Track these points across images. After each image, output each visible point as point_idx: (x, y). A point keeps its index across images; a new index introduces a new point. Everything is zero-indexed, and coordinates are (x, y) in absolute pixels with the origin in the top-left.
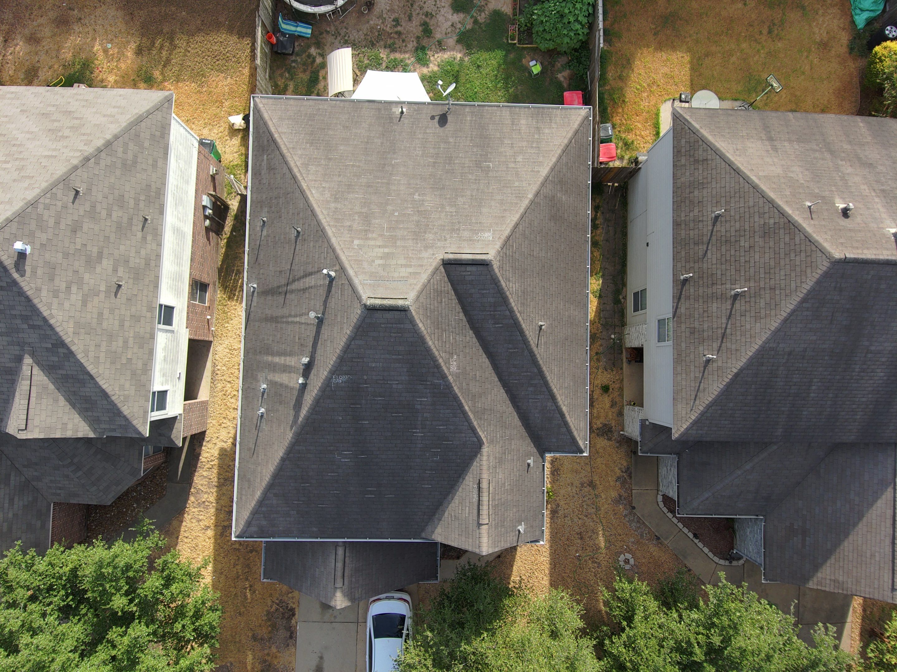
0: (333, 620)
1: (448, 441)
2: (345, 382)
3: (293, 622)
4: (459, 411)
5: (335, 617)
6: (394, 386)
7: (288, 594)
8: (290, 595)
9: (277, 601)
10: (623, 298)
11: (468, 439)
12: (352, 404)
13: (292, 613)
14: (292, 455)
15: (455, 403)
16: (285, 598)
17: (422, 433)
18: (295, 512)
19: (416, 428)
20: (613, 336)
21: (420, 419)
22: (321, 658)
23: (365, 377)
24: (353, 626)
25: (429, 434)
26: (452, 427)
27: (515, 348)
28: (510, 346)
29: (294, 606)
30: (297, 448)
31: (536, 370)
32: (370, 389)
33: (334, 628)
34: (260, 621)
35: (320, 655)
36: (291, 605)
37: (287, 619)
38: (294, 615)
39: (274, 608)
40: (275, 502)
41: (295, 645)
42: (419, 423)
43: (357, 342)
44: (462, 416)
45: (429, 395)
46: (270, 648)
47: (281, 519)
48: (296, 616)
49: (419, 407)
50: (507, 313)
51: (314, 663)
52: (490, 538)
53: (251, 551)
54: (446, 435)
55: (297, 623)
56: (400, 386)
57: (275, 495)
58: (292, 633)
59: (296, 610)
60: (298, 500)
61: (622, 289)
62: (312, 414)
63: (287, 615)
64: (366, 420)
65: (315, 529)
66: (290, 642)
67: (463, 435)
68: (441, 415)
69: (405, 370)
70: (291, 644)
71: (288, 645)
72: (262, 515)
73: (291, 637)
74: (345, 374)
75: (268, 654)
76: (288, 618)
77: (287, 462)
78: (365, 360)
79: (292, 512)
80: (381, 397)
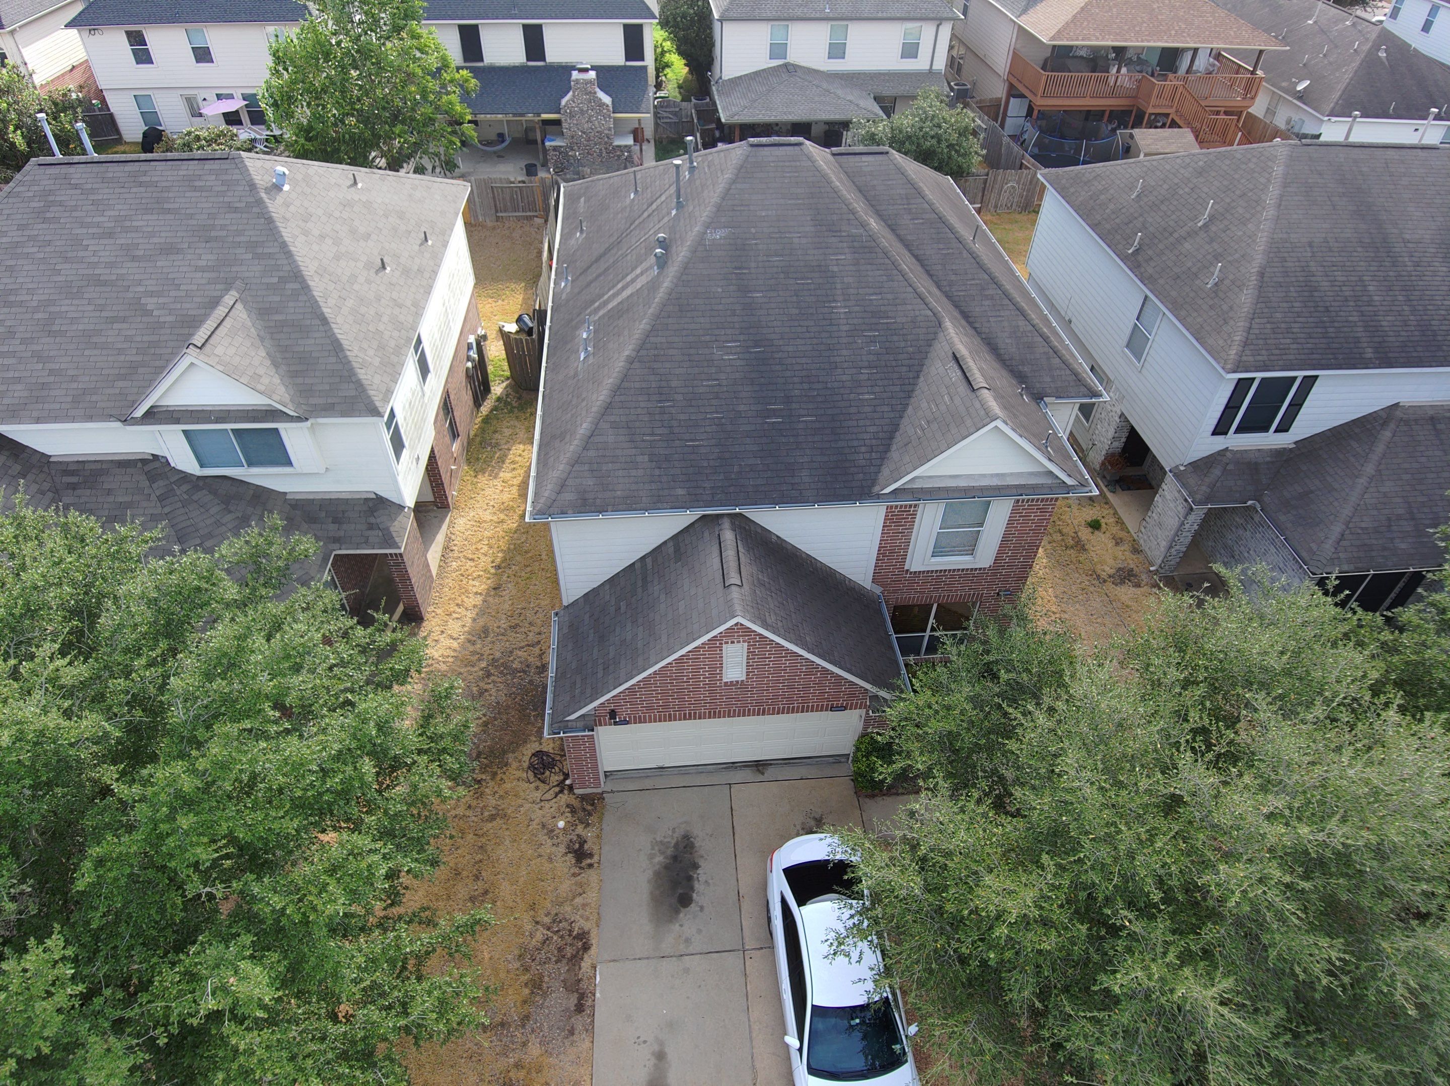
0: (682, 949)
1: (888, 318)
2: (725, 238)
3: (586, 965)
4: (895, 272)
5: (687, 941)
6: (796, 241)
7: (574, 898)
8: (579, 900)
9: (547, 920)
11: (917, 313)
12: (736, 268)
13: (583, 943)
14: (643, 353)
15: (887, 261)
16: (568, 908)
17: (845, 307)
18: (646, 458)
19: (835, 301)
21: (839, 286)
22: (660, 1056)
23: (753, 230)
24: (732, 961)
25: (857, 309)
26: (889, 296)
28: (941, 246)
29: (587, 926)
30: (652, 339)
31: (986, 277)
32: (760, 247)
33: (687, 971)
34: (502, 975)
35: (656, 1048)
36: (581, 924)
37: (570, 960)
38: (586, 948)
39: (539, 936)
40: (611, 439)
41: (590, 1029)
42: (839, 292)
43: (739, 186)
44: (901, 278)
45: (847, 250)
46: (524, 1044)
47: (621, 473)
48: (593, 951)
49: (835, 269)
50: (926, 206)
51: (642, 1072)
53: (492, 818)
54: (883, 308)
55: (594, 968)
56: (804, 241)
57: (615, 426)
58: (582, 996)
59: (593, 934)
60: (652, 434)
62: (676, 286)
63: (569, 951)
64: (758, 292)
65: (680, 492)
66: (579, 1022)
67: (909, 307)
68: (870, 279)
69: (809, 218)
70: (579, 1027)
71: (572, 1032)
72: (586, 467)
73: (580, 1008)
74: (724, 227)
75: (518, 1066)
76: (574, 956)
77: (636, 365)
78: (752, 208)
79: (640, 459)
80: (777, 256)
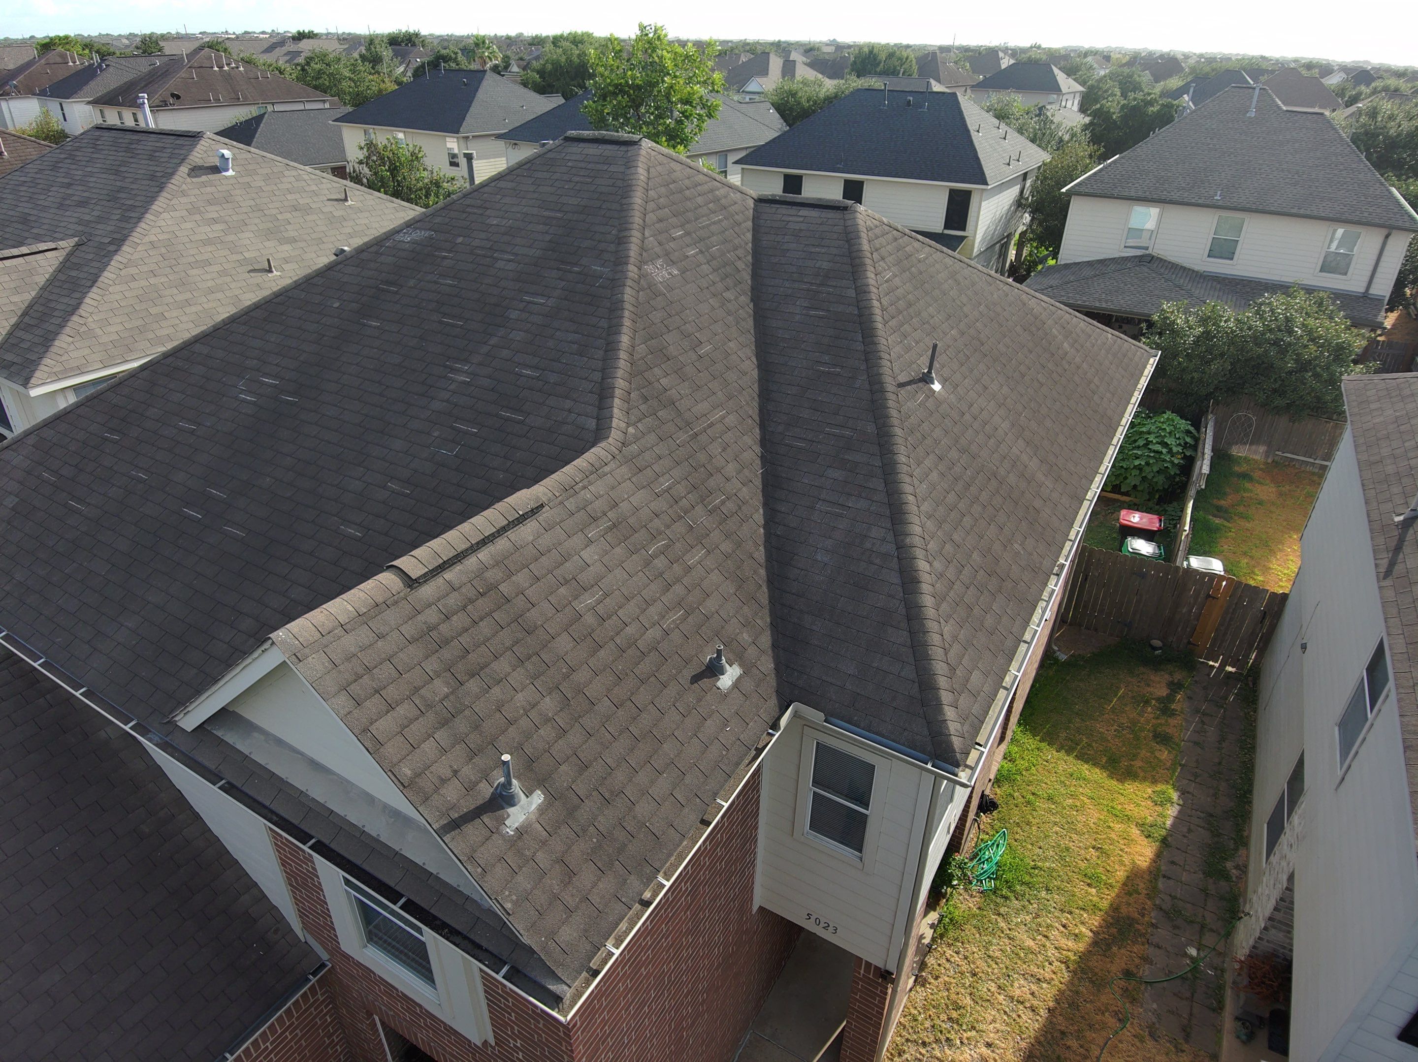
1: (517, 411)
6: (500, 264)
10: (1237, 867)
17: (471, 374)
19: (465, 361)
20: (1193, 952)
21: (494, 341)
26: (554, 378)
27: (835, 366)
42: (485, 349)
45: (557, 293)
49: (514, 315)
50: (852, 293)
52: (364, 635)
54: (524, 394)
56: (511, 266)
61: (1236, 849)
67: (568, 404)
68: (550, 343)
69: (547, 238)
78: (488, 212)
